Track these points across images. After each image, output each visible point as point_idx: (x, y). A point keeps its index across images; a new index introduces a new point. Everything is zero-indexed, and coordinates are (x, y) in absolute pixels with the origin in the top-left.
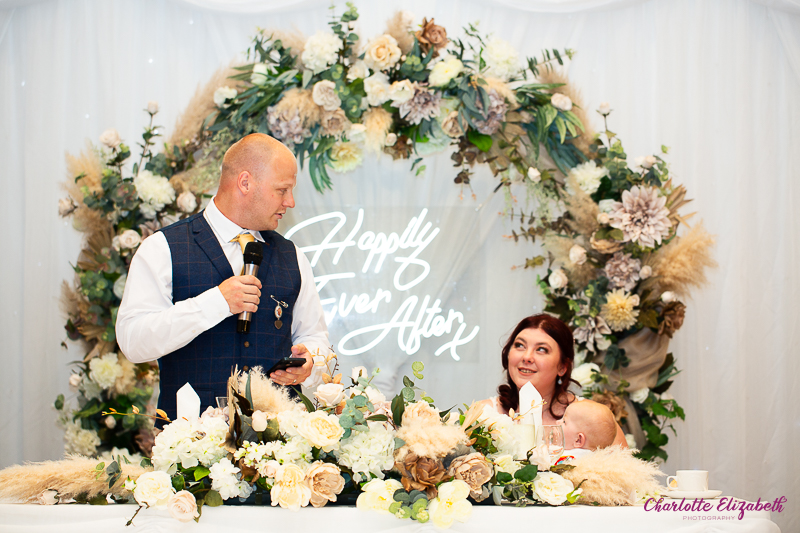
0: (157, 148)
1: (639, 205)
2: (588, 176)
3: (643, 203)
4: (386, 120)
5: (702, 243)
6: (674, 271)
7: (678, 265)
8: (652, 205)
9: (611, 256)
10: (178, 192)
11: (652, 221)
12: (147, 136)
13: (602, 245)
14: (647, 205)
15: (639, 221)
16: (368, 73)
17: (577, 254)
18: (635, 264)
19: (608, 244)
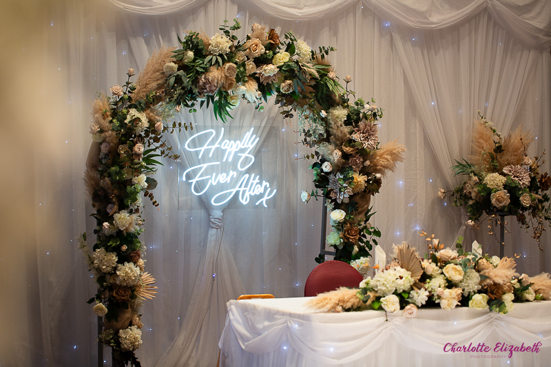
2: (340, 113)
4: (255, 85)
5: (400, 150)
6: (383, 163)
7: (385, 160)
9: (352, 155)
13: (348, 149)
15: (367, 138)
16: (246, 59)
17: (337, 155)
19: (351, 149)
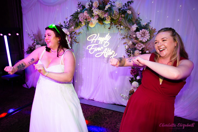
1: (143, 33)
2: (134, 27)
3: (144, 33)
6: (149, 47)
7: (150, 46)
8: (146, 33)
9: (137, 43)
11: (145, 36)
13: (135, 41)
15: (143, 36)
18: (142, 45)
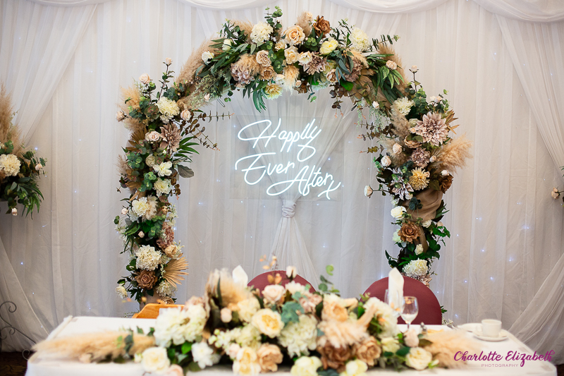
0: (171, 84)
1: (432, 123)
2: (404, 105)
3: (434, 122)
4: (296, 73)
5: (466, 146)
6: (449, 159)
7: (451, 156)
8: (439, 123)
9: (415, 149)
10: (181, 109)
11: (438, 132)
12: (165, 77)
13: (410, 144)
14: (436, 123)
15: (431, 131)
16: (286, 47)
17: (397, 148)
18: (427, 154)
19: (413, 143)
